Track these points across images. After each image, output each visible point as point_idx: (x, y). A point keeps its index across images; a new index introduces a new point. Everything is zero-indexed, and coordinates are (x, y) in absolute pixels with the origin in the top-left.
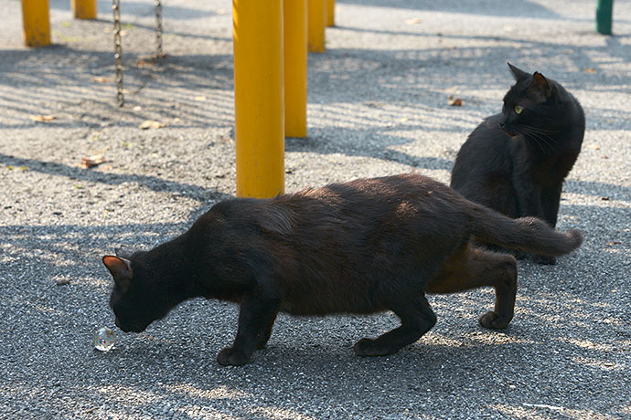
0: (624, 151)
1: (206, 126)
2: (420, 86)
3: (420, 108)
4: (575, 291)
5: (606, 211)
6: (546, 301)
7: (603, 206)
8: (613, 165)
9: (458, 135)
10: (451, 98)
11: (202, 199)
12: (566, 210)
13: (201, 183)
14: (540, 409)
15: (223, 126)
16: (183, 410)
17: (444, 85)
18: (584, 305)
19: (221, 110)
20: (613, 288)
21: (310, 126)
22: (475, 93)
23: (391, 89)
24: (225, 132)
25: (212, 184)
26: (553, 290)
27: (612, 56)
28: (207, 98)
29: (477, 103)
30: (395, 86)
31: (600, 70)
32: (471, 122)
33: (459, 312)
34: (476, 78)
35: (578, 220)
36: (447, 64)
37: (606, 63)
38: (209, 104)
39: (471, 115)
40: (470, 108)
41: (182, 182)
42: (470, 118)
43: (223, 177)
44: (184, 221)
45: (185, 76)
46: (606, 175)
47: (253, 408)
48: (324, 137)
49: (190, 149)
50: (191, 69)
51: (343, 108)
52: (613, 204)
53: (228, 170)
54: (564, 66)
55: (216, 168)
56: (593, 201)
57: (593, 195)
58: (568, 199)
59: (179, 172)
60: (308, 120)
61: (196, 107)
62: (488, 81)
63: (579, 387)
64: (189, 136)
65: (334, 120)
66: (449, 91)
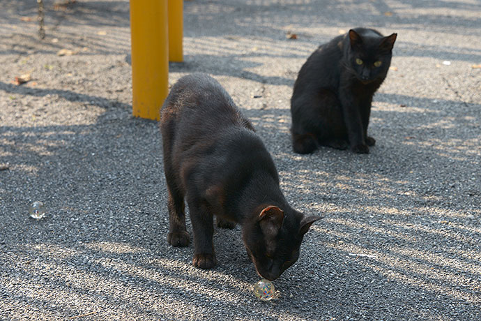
0: (414, 72)
1: (107, 53)
2: (265, 25)
3: (267, 41)
4: (384, 172)
5: (404, 115)
6: (363, 180)
7: (402, 111)
8: (407, 81)
9: (295, 60)
10: (289, 33)
11: (106, 107)
12: (376, 115)
13: (105, 95)
14: (361, 257)
15: (120, 54)
16: (98, 261)
17: (283, 24)
18: (391, 182)
19: (118, 42)
20: (410, 170)
21: (185, 53)
22: (306, 30)
23: (244, 27)
24: (122, 58)
25: (114, 96)
26: (368, 172)
27: (404, 3)
28: (108, 33)
29: (308, 37)
30: (247, 25)
31: (395, 13)
32: (304, 51)
33: (300, 188)
34: (306, 19)
35: (384, 121)
36: (285, 8)
37: (399, 8)
38: (109, 37)
39: (304, 46)
40: (302, 41)
41: (91, 94)
42: (303, 48)
43: (121, 91)
44: (93, 123)
45: (90, 17)
46: (403, 89)
47: (151, 259)
48: (196, 62)
49: (96, 70)
50: (94, 12)
51: (209, 40)
52: (408, 110)
53: (125, 86)
54: (369, 11)
55: (116, 85)
56: (394, 108)
57: (394, 103)
58: (377, 106)
59: (88, 87)
60: (184, 49)
61: (100, 40)
62: (315, 21)
63: (388, 241)
64: (95, 61)
65: (203, 49)
66: (288, 28)
